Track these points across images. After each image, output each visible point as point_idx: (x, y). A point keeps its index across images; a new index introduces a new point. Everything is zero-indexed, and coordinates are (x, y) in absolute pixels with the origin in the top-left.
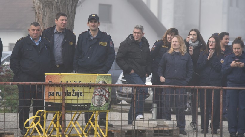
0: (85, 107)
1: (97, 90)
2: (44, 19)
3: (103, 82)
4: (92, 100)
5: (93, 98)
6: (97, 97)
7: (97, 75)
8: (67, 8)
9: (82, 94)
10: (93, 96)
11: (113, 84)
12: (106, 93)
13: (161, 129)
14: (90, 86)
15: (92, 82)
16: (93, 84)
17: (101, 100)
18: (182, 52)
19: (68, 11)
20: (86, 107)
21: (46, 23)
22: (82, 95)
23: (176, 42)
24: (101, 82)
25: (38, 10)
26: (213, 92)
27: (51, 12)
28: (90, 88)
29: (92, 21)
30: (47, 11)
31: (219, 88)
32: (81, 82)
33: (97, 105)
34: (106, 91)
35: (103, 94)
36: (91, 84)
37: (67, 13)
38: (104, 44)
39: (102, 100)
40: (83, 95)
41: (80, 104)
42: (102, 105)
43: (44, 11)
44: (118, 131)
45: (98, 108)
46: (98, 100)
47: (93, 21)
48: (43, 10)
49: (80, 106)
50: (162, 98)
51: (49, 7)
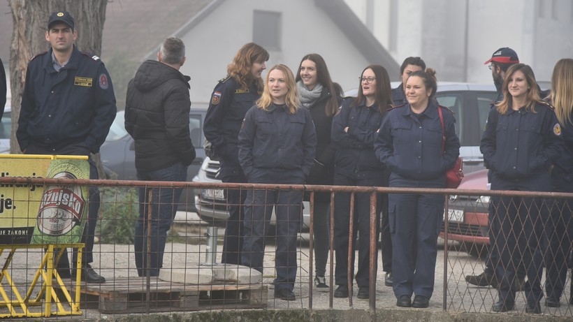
0: (18, 236)
1: (50, 195)
2: (30, 32)
3: (67, 176)
4: (37, 218)
5: (40, 215)
6: (50, 212)
7: (52, 159)
8: (81, 6)
9: (10, 204)
10: (40, 209)
11: (91, 180)
12: (75, 203)
13: (220, 289)
14: (31, 184)
15: (36, 176)
16: (40, 180)
17: (61, 218)
18: (291, 104)
19: (84, 12)
20: (22, 235)
21: (33, 41)
22: (10, 208)
23: (280, 80)
24: (61, 176)
25: (17, 10)
26: (352, 198)
27: (44, 15)
28: (33, 190)
29: (57, 28)
30: (36, 13)
31: (367, 188)
32: (7, 174)
33: (52, 232)
34: (75, 196)
35: (66, 204)
36: (33, 180)
37: (83, 18)
38: (87, 82)
39: (63, 219)
40: (14, 207)
41: (6, 229)
42: (64, 232)
43: (29, 13)
44: (108, 294)
45: (54, 239)
46: (52, 219)
47: (60, 27)
48: (26, 11)
49: (7, 232)
50: (245, 213)
51: (39, 4)
